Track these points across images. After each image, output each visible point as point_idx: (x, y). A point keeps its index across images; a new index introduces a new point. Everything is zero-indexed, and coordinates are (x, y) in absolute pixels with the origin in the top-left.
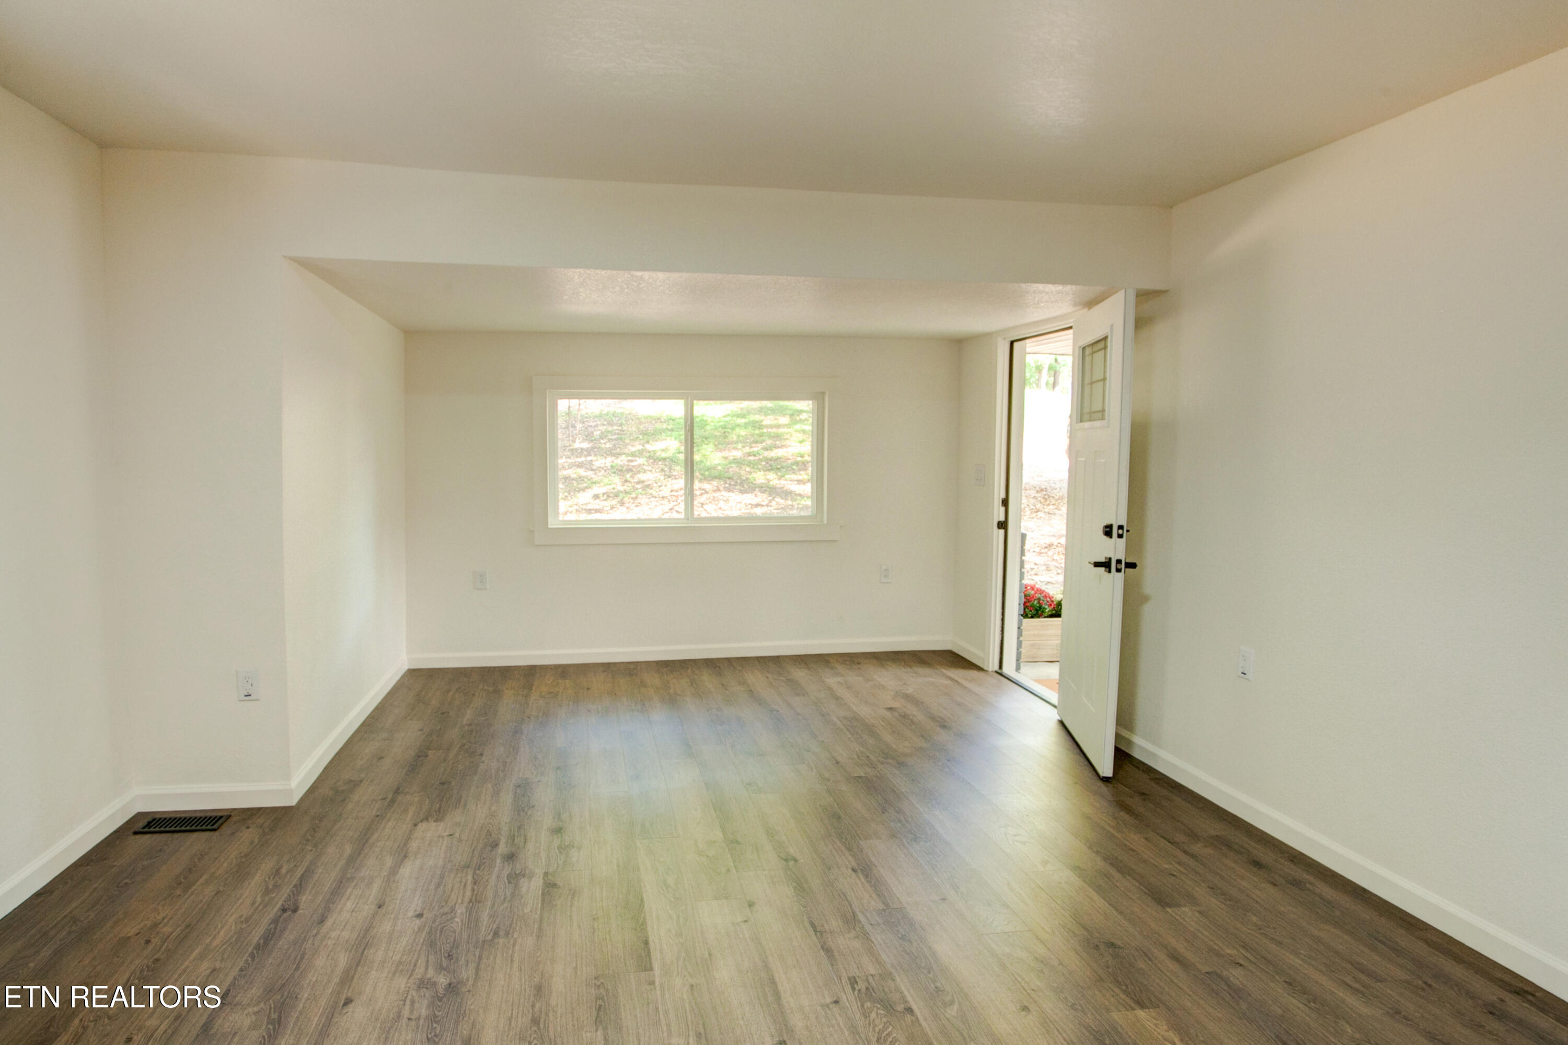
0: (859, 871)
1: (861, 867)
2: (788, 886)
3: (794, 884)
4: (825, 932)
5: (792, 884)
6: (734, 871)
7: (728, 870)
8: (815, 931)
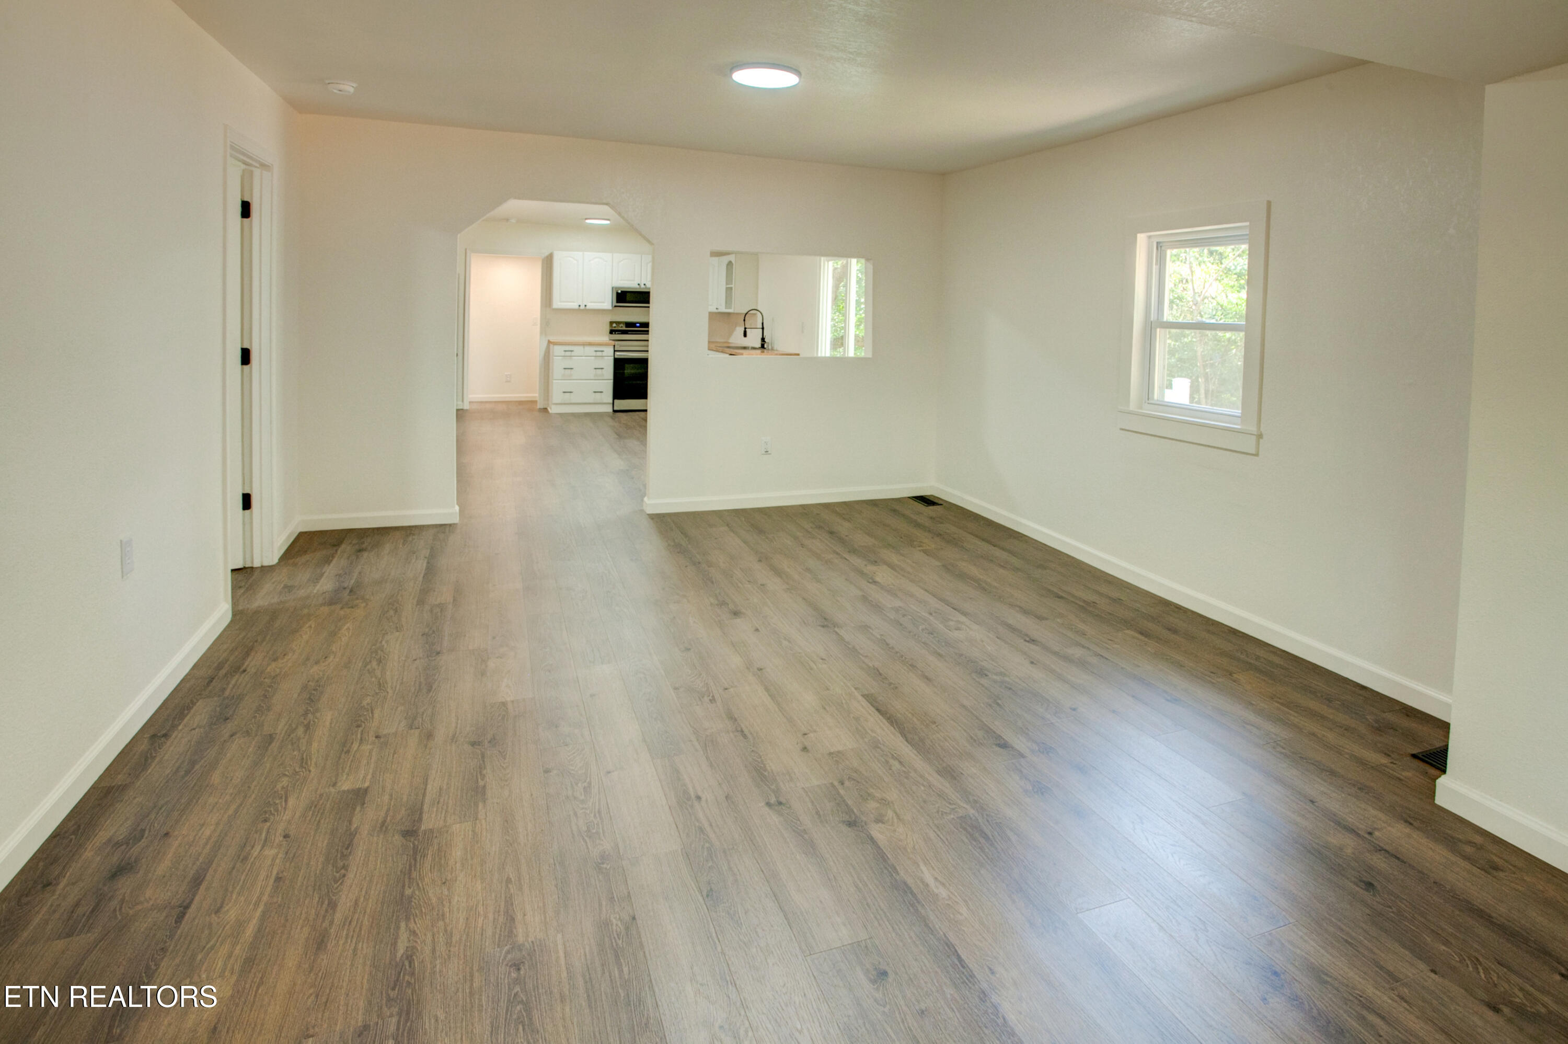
0: (693, 796)
1: (690, 803)
2: (772, 770)
3: (766, 773)
4: (733, 732)
5: (769, 773)
6: (836, 783)
7: (842, 783)
8: (742, 731)
